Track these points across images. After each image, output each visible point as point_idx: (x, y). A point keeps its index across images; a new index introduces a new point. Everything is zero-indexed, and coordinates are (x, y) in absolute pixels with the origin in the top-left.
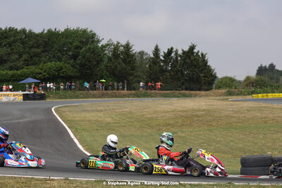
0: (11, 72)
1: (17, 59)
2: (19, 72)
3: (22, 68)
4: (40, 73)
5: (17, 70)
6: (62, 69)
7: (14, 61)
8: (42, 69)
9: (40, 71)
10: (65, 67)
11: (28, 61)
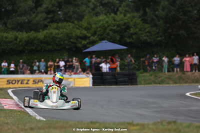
0: (23, 36)
1: (31, 9)
2: (41, 35)
3: (45, 27)
4: (85, 38)
5: (37, 30)
6: (128, 28)
7: (25, 13)
8: (87, 29)
9: (84, 32)
10: (135, 25)
11: (53, 12)
